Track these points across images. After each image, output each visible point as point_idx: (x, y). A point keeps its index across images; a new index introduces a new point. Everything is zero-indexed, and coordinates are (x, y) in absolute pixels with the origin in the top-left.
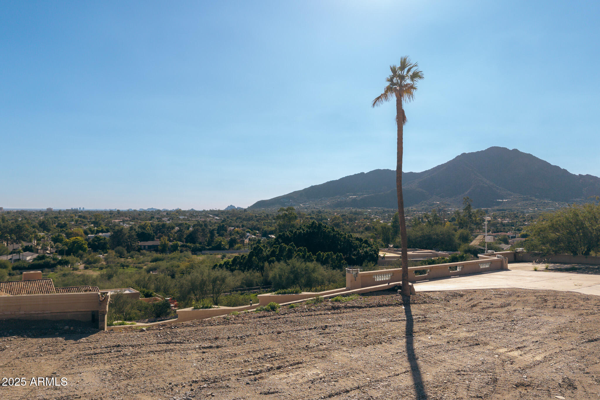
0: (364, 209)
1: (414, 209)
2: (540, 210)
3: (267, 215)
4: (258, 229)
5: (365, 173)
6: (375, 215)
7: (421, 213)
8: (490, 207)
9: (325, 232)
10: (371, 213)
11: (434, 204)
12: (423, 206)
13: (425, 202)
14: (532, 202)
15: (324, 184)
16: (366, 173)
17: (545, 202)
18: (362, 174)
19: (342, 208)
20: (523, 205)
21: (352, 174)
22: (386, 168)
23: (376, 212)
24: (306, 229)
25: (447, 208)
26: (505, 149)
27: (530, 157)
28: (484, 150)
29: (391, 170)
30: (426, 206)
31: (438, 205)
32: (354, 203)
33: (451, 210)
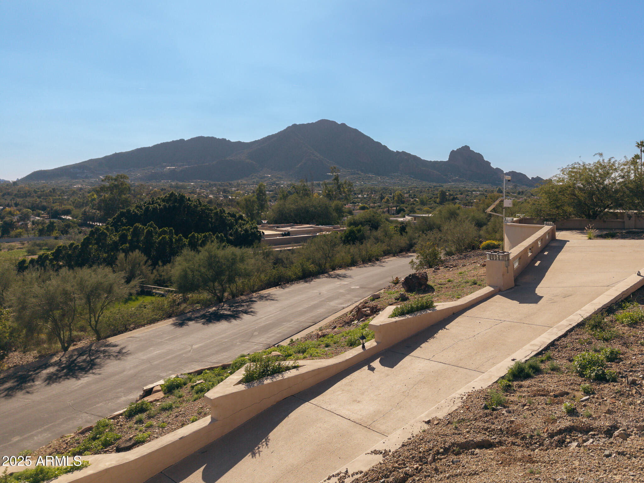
0: (185, 182)
1: (245, 182)
2: (365, 184)
3: (54, 189)
4: (44, 208)
5: (185, 140)
6: (201, 188)
7: (253, 187)
8: (321, 181)
9: (190, 206)
10: (194, 187)
11: (265, 177)
12: (253, 179)
13: (256, 174)
14: (359, 176)
15: (132, 152)
16: (187, 140)
17: (369, 176)
18: (182, 141)
19: (158, 181)
20: (351, 179)
21: (169, 141)
22: (210, 136)
23: (201, 186)
24: (163, 204)
25: (278, 181)
26: (334, 123)
27: (356, 132)
28: (314, 122)
29: (216, 138)
30: (257, 179)
31: (269, 178)
32: (172, 175)
33: (283, 183)
